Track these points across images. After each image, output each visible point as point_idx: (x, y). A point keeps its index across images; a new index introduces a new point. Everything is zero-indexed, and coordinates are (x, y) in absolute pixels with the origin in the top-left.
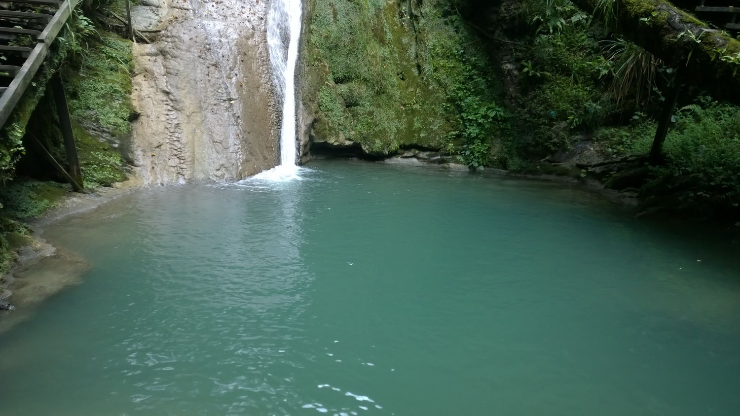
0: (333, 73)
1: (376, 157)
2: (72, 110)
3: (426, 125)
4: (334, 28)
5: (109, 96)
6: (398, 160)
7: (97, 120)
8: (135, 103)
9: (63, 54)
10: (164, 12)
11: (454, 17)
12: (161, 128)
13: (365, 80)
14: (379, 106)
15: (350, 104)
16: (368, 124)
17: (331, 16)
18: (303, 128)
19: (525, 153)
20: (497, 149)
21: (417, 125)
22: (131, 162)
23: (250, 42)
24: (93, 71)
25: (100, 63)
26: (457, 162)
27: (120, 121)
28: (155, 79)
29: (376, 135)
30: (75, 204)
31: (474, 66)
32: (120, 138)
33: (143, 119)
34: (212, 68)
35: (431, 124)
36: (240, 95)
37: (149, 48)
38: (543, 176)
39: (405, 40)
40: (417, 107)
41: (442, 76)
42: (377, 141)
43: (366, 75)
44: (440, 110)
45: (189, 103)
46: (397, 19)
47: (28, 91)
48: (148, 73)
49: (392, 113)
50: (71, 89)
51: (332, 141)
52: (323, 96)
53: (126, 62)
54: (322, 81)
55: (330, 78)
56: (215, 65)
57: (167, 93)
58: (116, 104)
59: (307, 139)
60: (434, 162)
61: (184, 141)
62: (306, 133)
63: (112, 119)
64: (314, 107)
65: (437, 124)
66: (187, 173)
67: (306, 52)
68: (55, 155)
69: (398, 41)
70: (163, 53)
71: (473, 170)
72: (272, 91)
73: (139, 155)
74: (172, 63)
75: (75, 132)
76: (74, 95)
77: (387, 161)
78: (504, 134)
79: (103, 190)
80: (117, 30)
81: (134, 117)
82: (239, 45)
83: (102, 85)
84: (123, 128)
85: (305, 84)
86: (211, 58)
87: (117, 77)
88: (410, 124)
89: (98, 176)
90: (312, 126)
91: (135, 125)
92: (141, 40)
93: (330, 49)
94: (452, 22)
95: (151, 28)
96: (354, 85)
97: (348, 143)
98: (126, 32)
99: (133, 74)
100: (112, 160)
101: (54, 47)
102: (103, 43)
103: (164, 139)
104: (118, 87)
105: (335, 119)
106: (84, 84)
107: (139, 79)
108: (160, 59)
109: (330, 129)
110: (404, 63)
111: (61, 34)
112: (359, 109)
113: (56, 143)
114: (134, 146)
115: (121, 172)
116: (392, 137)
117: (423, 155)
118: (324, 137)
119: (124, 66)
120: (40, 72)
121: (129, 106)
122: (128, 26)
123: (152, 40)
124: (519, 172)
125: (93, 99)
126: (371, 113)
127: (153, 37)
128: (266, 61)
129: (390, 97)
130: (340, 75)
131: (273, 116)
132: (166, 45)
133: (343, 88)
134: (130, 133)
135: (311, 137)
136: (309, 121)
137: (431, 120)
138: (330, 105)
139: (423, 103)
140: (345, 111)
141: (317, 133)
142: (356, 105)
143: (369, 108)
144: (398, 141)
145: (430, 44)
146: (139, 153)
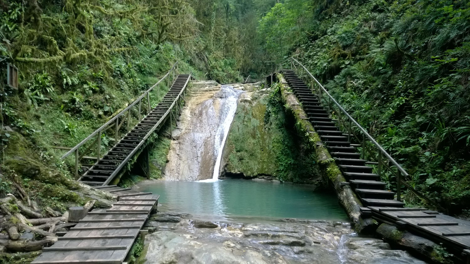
0: (236, 149)
1: (249, 178)
2: (150, 159)
3: (268, 166)
4: (238, 134)
5: (161, 156)
6: (257, 179)
7: (157, 162)
8: (168, 158)
9: (148, 142)
10: (183, 131)
11: (282, 129)
12: (174, 165)
13: (246, 151)
14: (251, 160)
15: (241, 159)
16: (246, 166)
17: (237, 130)
18: (222, 167)
19: (302, 176)
20: (290, 174)
21: (265, 167)
22: (164, 174)
23: (209, 139)
24: (158, 148)
25: (161, 146)
26: (276, 179)
27: (163, 162)
28: (175, 151)
29: (249, 170)
30: (146, 182)
31: (287, 145)
32: (162, 167)
33: (170, 162)
34: (194, 147)
35: (270, 166)
36: (201, 156)
37: (176, 142)
38: (306, 185)
39: (265, 137)
40: (266, 160)
41: (275, 149)
42: (249, 172)
43: (247, 149)
44: (273, 161)
45: (184, 158)
46: (263, 130)
47: (139, 150)
48: (174, 149)
49: (256, 163)
50: (151, 153)
51: (233, 172)
52: (231, 156)
53: (168, 146)
54: (231, 151)
55: (235, 150)
56: (195, 147)
57: (178, 155)
58: (163, 157)
59: (223, 170)
60: (269, 180)
61: (181, 168)
62: (223, 168)
63: (161, 161)
64: (227, 160)
65: (272, 166)
66: (180, 178)
67: (227, 142)
68: (144, 169)
69: (263, 137)
70: (179, 143)
71: (281, 182)
72: (213, 155)
73: (167, 173)
74: (182, 146)
75: (150, 164)
76: (152, 155)
77: (253, 179)
78: (294, 169)
79: (155, 180)
80: (167, 137)
81: (167, 161)
82: (205, 140)
83: (160, 152)
84: (164, 165)
85: (225, 152)
86: (194, 144)
87: (165, 150)
88: (263, 166)
89: (154, 176)
90: (226, 166)
91: (168, 164)
92: (174, 140)
93: (236, 141)
94: (282, 130)
95: (178, 136)
96: (242, 153)
97: (238, 173)
98: (170, 137)
99: (170, 149)
100: (159, 173)
101: (146, 141)
102: (162, 141)
103: (175, 168)
104: (164, 153)
105: (234, 164)
106: (155, 152)
107: (171, 151)
108: (178, 145)
109: (232, 167)
110: (264, 145)
111: (148, 138)
112: (244, 161)
113: (145, 167)
114: (166, 170)
115: (160, 176)
116: (255, 171)
117: (266, 177)
118: (230, 170)
119: (167, 147)
120: (142, 146)
121: (166, 158)
122: (171, 136)
123: (177, 139)
124: (297, 183)
125: (157, 156)
126: (248, 162)
127: (178, 138)
128: (213, 145)
129: (256, 157)
130: (239, 149)
131: (212, 163)
132: (181, 141)
133: (239, 154)
134: (165, 166)
135: (225, 170)
136: (224, 164)
137: (270, 165)
138: (233, 159)
139: (268, 159)
140: (238, 161)
141: (228, 169)
142: (243, 159)
143: (247, 160)
144: (257, 172)
145: (273, 138)
146: (167, 172)
